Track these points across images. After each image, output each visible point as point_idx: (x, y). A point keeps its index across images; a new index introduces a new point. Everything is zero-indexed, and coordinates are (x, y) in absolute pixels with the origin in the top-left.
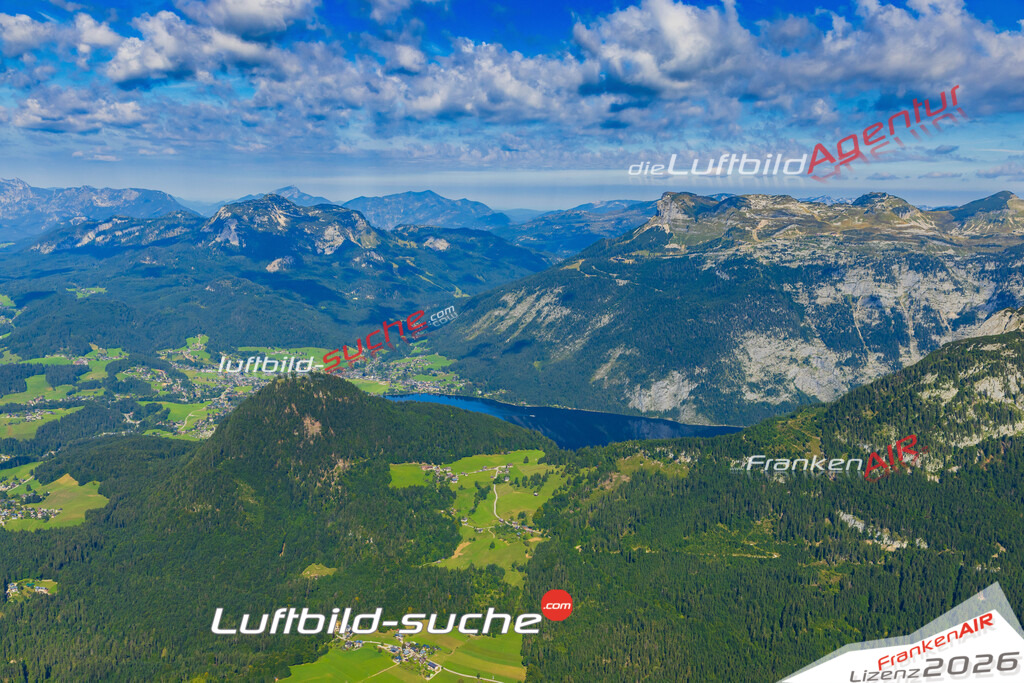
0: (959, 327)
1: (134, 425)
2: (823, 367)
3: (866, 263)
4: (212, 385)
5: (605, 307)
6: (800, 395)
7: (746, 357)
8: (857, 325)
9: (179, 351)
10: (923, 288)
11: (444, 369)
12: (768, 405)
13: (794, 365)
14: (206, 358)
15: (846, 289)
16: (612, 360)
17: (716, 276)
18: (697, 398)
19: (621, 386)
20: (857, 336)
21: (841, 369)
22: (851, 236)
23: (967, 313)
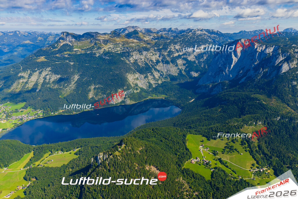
0: (158, 64)
6: (141, 88)
7: (129, 81)
12: (138, 93)
13: (137, 80)
16: (92, 90)
17: (104, 58)
18: (128, 96)
19: (103, 98)
20: (143, 70)
21: (145, 79)
23: (157, 60)
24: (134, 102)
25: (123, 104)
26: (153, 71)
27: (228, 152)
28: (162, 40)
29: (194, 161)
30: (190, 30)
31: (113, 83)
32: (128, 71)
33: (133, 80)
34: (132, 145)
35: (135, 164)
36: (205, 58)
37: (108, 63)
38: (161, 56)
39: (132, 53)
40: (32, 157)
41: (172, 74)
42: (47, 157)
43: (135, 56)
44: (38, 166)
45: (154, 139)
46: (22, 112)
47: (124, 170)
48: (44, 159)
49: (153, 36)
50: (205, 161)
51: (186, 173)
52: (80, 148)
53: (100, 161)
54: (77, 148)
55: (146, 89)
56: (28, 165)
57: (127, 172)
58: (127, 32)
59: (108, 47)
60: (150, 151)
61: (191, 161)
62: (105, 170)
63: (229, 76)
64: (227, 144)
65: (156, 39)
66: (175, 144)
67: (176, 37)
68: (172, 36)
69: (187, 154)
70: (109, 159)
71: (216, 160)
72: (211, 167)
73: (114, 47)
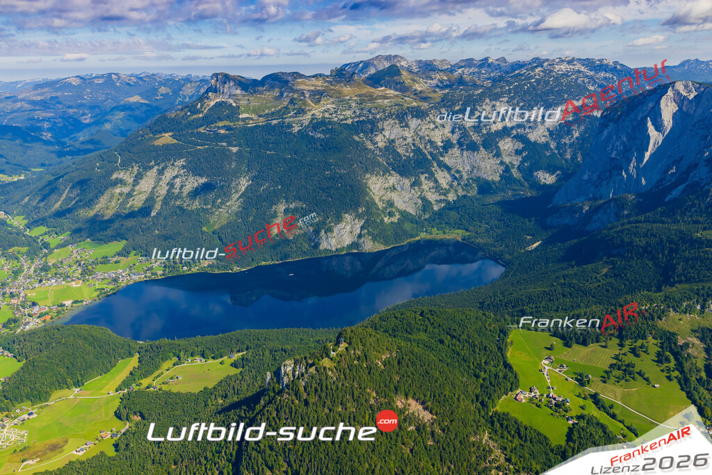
0: (448, 150)
2: (402, 189)
5: (235, 171)
6: (400, 211)
7: (372, 193)
8: (404, 158)
10: (423, 128)
12: (394, 223)
13: (391, 192)
15: (387, 134)
16: (279, 214)
18: (368, 231)
19: (306, 234)
20: (409, 166)
21: (414, 189)
23: (446, 141)
24: (382, 248)
25: (356, 251)
26: (433, 169)
27: (618, 380)
28: (462, 90)
29: (524, 396)
30: (538, 62)
31: (332, 198)
32: (371, 168)
33: (382, 192)
34: (364, 345)
35: (368, 390)
36: (576, 135)
37: (321, 148)
38: (457, 130)
39: (381, 123)
40: (134, 367)
41: (485, 176)
42: (167, 370)
43: (390, 131)
44: (148, 388)
45: (423, 336)
46: (116, 262)
47: (341, 404)
48: (162, 373)
49: (439, 80)
50: (554, 399)
51: (501, 424)
52: (245, 353)
53: (286, 380)
54: (239, 351)
55: (414, 214)
56: (125, 384)
57: (348, 410)
58: (372, 71)
59: (323, 108)
60: (410, 364)
61: (517, 395)
62: (297, 402)
63: (638, 181)
64: (616, 357)
65: (447, 86)
66: (478, 351)
67: (500, 81)
68: (488, 79)
69: (505, 377)
70: (306, 376)
71: (584, 398)
72: (568, 415)
73: (338, 109)
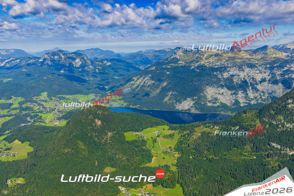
0: (262, 83)
1: (31, 121)
2: (227, 95)
3: (236, 66)
4: (52, 107)
5: (164, 80)
6: (222, 103)
7: (207, 93)
8: (235, 83)
9: (39, 97)
10: (251, 72)
11: (119, 100)
12: (214, 106)
13: (220, 95)
14: (48, 99)
15: (231, 73)
16: (169, 95)
17: (196, 71)
18: (195, 105)
19: (173, 103)
20: (235, 86)
21: (232, 96)
22: (230, 58)
23: (263, 79)
25: (188, 112)
26: (248, 90)
29: (137, 133)
32: (211, 84)
33: (214, 94)
38: (271, 74)
39: (230, 68)
46: (117, 101)
55: (229, 105)
59: (208, 61)
64: (174, 133)
71: (153, 139)
73: (214, 62)
